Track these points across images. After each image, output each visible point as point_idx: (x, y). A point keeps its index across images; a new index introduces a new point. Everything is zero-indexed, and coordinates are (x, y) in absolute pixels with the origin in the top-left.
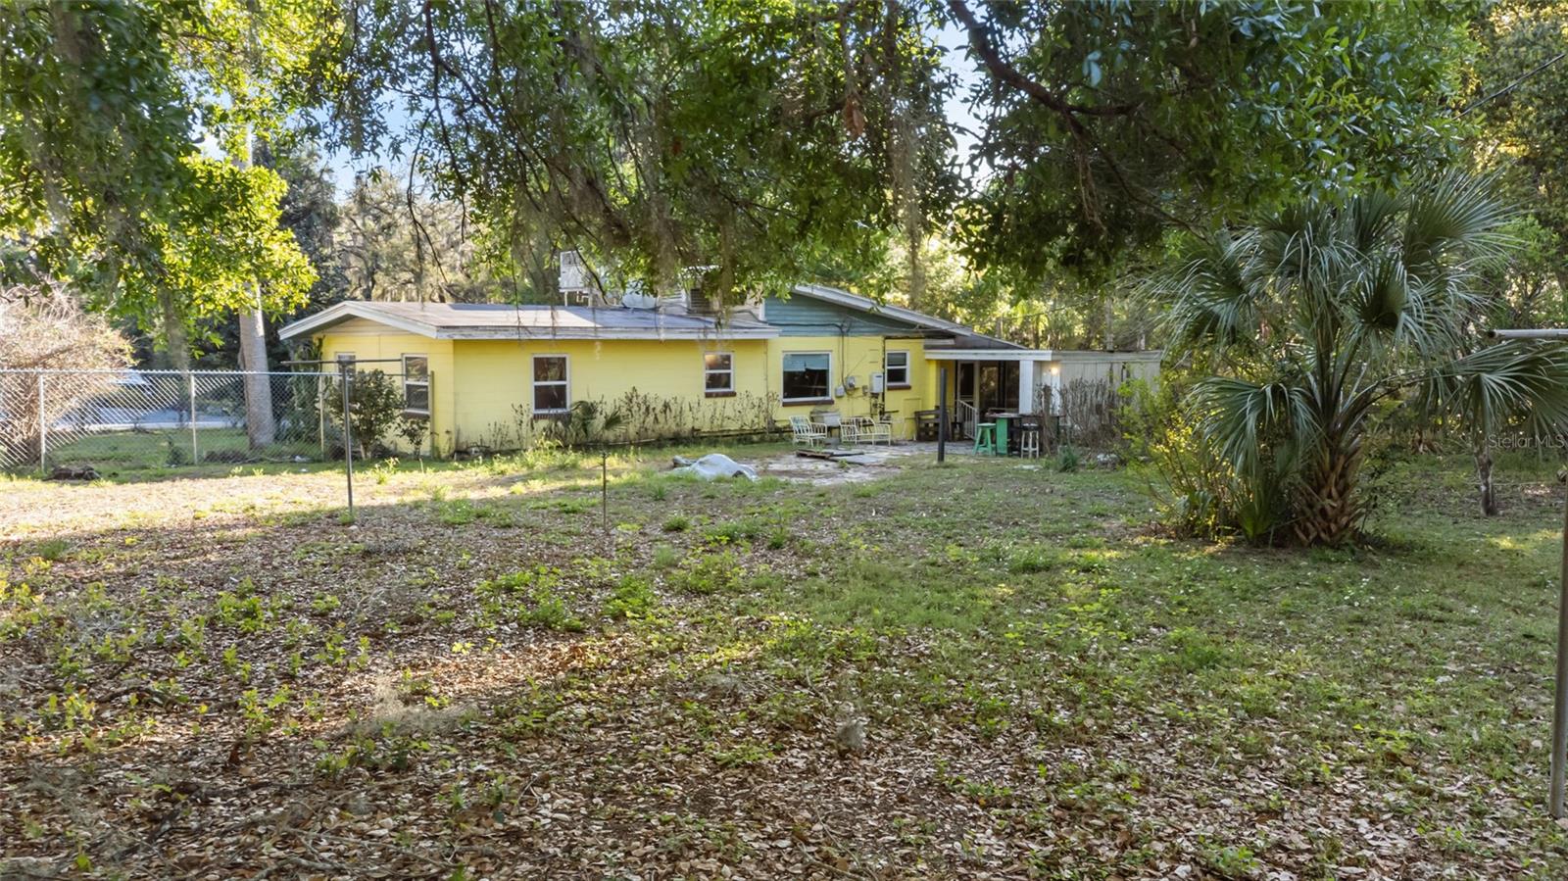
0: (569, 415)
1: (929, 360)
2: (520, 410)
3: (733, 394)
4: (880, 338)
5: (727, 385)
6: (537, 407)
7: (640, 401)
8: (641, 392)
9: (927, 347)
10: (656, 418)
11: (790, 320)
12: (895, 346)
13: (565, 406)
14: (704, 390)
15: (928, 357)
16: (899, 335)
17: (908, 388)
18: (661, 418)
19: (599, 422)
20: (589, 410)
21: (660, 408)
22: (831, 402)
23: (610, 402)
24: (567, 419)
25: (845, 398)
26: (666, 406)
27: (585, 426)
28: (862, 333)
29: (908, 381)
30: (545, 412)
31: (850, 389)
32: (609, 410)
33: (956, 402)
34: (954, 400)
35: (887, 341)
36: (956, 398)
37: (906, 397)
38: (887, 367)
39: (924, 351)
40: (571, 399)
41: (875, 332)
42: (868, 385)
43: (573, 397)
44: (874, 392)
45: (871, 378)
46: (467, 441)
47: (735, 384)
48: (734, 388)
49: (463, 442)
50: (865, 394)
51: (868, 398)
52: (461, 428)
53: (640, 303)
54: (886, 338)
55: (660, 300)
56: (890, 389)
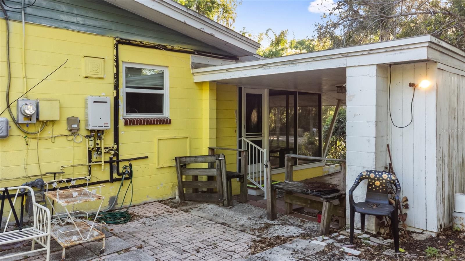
17: (167, 122)
29: (167, 113)
33: (240, 142)
34: (238, 139)
35: (120, 46)
36: (240, 136)
37: (162, 137)
38: (128, 90)
39: (192, 71)
41: (95, 27)
42: (80, 115)
44: (91, 128)
45: (86, 105)
50: (73, 131)
51: (81, 139)
54: (121, 42)
56: (131, 123)
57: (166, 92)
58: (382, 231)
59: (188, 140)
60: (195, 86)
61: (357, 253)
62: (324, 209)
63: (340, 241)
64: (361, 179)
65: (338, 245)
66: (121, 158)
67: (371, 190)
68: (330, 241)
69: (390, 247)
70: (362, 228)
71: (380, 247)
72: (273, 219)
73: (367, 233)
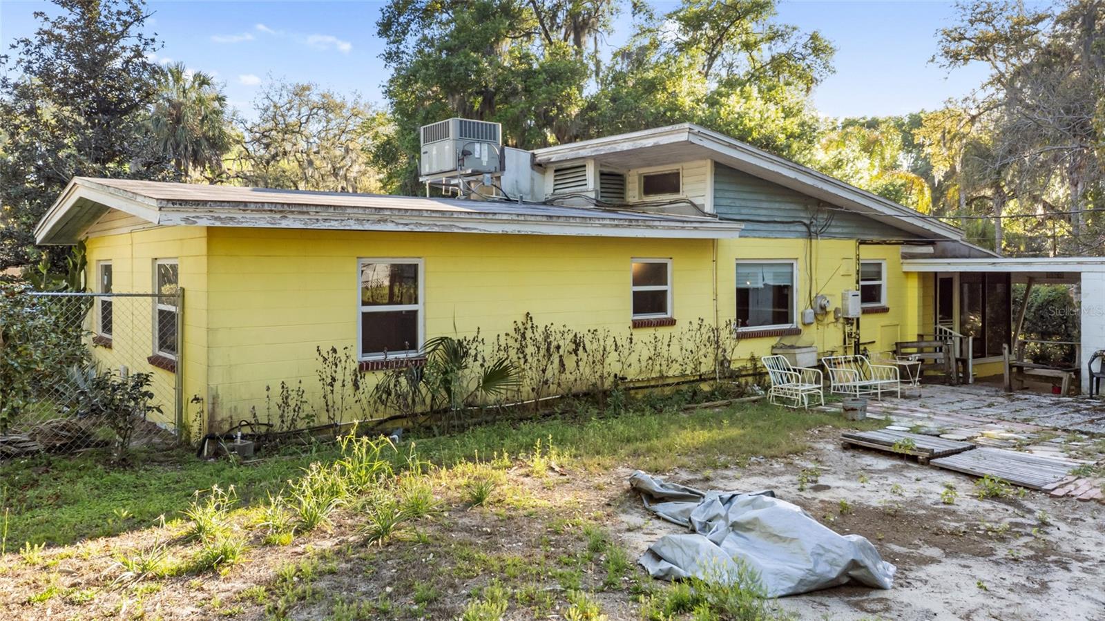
0: (420, 363)
1: (906, 273)
2: (331, 357)
3: (672, 322)
4: (852, 243)
5: (662, 308)
6: (366, 350)
7: (539, 336)
8: (540, 322)
9: (905, 256)
10: (562, 364)
11: (746, 213)
12: (870, 254)
13: (413, 346)
14: (629, 315)
15: (906, 268)
16: (876, 238)
17: (885, 310)
18: (570, 362)
19: (471, 376)
20: (456, 352)
21: (566, 345)
22: (797, 332)
23: (490, 338)
24: (416, 371)
25: (814, 326)
26: (577, 343)
27: (447, 384)
28: (832, 236)
29: (884, 301)
30: (379, 357)
31: (821, 312)
32: (488, 353)
33: (936, 329)
34: (934, 326)
35: (861, 246)
36: (936, 324)
37: (883, 324)
38: (862, 283)
39: (902, 261)
40: (425, 334)
41: (847, 233)
42: (840, 306)
43: (430, 329)
44: (850, 316)
45: (844, 298)
46: (231, 417)
47: (673, 308)
48: (673, 312)
49: (223, 420)
50: (837, 319)
51: (840, 326)
52: (220, 392)
53: (527, 195)
54: (860, 243)
55: (554, 190)
56: (865, 311)
57: (884, 282)
59: (899, 327)
60: (903, 276)
61: (1099, 401)
62: (1064, 380)
65: (1080, 400)
66: (861, 342)
68: (1074, 399)
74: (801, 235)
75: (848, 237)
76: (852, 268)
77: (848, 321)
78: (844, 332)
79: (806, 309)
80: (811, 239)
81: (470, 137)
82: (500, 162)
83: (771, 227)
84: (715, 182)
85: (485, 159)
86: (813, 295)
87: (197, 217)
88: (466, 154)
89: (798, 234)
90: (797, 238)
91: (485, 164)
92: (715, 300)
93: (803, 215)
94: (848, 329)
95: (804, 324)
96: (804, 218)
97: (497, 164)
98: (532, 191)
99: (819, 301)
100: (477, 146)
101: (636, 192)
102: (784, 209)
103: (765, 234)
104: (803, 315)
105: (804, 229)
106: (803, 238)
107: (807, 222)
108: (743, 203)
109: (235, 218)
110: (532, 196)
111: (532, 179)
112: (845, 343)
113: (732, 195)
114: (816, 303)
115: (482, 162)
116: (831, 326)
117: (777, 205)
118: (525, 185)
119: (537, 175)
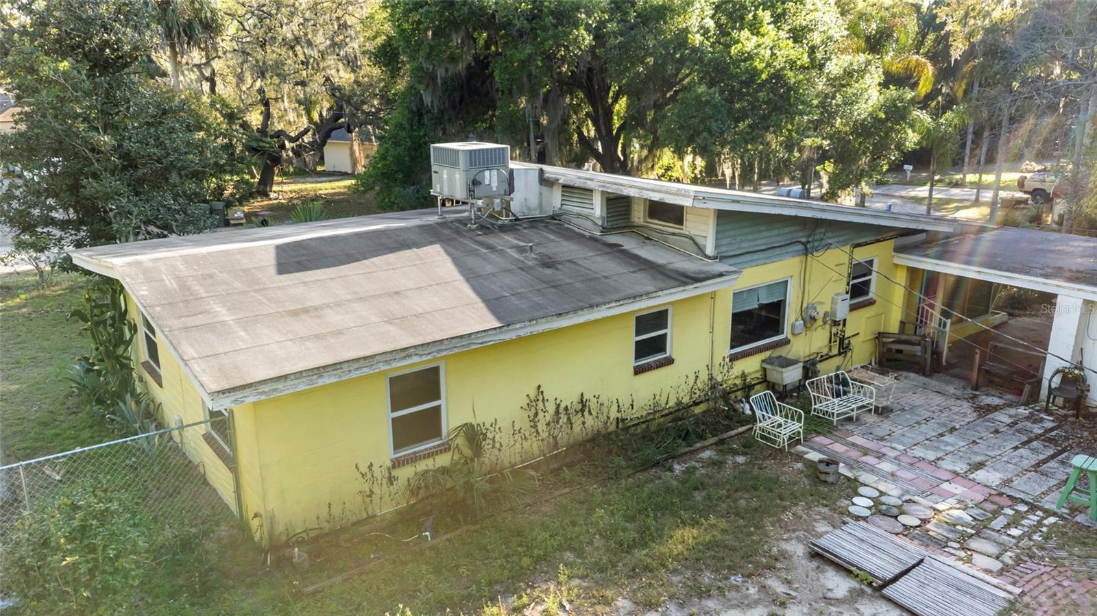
1: (897, 268)
2: (368, 474)
3: (670, 361)
4: (847, 249)
5: (661, 349)
6: (397, 447)
8: (550, 393)
9: (895, 251)
10: (569, 420)
12: (864, 254)
13: (438, 435)
14: (631, 363)
15: (897, 261)
16: (869, 239)
17: (871, 302)
21: (574, 406)
22: (786, 342)
25: (803, 334)
26: (584, 404)
28: (828, 247)
29: (872, 294)
30: (409, 452)
31: (809, 321)
33: (919, 307)
34: (917, 306)
35: (855, 250)
37: (868, 315)
38: (851, 283)
39: (893, 254)
40: (448, 424)
41: (844, 241)
42: (829, 310)
43: (452, 419)
44: (837, 320)
45: (833, 302)
46: (287, 529)
47: (671, 347)
48: (671, 352)
49: (280, 533)
50: (825, 323)
51: (827, 327)
52: (276, 513)
53: (536, 210)
54: (854, 248)
55: (562, 205)
56: (853, 308)
57: (874, 277)
58: (1067, 405)
59: (883, 316)
60: (892, 268)
61: (1052, 419)
62: (1026, 389)
63: (1037, 411)
64: (1058, 372)
65: (1036, 413)
66: (846, 337)
67: (1065, 380)
68: (1031, 410)
69: (1073, 416)
70: (1053, 403)
71: (1066, 416)
72: (976, 391)
73: (1056, 406)
74: (797, 253)
75: (844, 243)
76: (845, 270)
77: (836, 323)
78: (831, 332)
79: (796, 320)
80: (807, 255)
81: (479, 165)
82: (509, 185)
83: (769, 253)
84: (717, 225)
85: (495, 184)
86: (805, 305)
87: (245, 397)
88: (476, 183)
89: (795, 254)
90: (794, 256)
91: (494, 189)
92: (712, 333)
93: (801, 234)
94: (834, 330)
95: (793, 334)
96: (801, 237)
97: (506, 187)
98: (540, 205)
99: (810, 311)
100: (487, 173)
101: (641, 215)
102: (784, 234)
103: (762, 262)
104: (793, 326)
105: (801, 247)
106: (799, 255)
107: (804, 240)
108: (744, 238)
109: (277, 389)
110: (540, 210)
111: (541, 194)
112: (830, 342)
113: (732, 233)
114: (806, 314)
115: (492, 187)
116: (820, 329)
117: (776, 232)
118: (533, 201)
119: (545, 189)
